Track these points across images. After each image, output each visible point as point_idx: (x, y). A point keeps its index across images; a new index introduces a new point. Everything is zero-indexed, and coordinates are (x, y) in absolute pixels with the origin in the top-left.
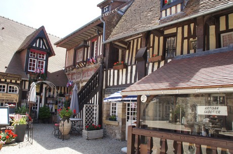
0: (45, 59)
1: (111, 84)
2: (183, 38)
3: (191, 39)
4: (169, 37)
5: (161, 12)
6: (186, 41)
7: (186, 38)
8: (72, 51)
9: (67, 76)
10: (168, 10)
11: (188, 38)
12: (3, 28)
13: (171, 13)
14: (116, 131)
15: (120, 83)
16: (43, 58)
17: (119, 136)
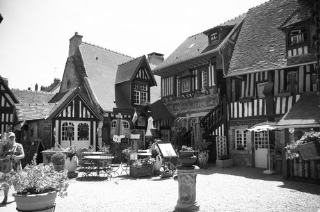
0: (147, 90)
1: (236, 116)
2: (305, 73)
3: (314, 74)
4: (289, 71)
5: (287, 51)
6: (308, 76)
7: (308, 73)
8: (171, 80)
9: (167, 107)
10: (295, 51)
11: (311, 73)
12: (97, 58)
13: (297, 53)
14: (246, 159)
15: (246, 115)
16: (145, 89)
17: (249, 164)
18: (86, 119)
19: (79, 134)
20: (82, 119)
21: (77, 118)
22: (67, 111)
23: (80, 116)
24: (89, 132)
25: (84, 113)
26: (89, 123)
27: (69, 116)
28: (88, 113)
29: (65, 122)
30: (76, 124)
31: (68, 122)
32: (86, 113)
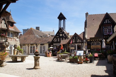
0: (112, 27)
18: (79, 43)
19: (77, 48)
20: (78, 43)
21: (76, 43)
22: (73, 41)
23: (77, 42)
24: (81, 47)
25: (78, 41)
26: (81, 44)
27: (73, 42)
28: (80, 41)
29: (73, 44)
30: (76, 45)
31: (74, 44)
32: (79, 41)
